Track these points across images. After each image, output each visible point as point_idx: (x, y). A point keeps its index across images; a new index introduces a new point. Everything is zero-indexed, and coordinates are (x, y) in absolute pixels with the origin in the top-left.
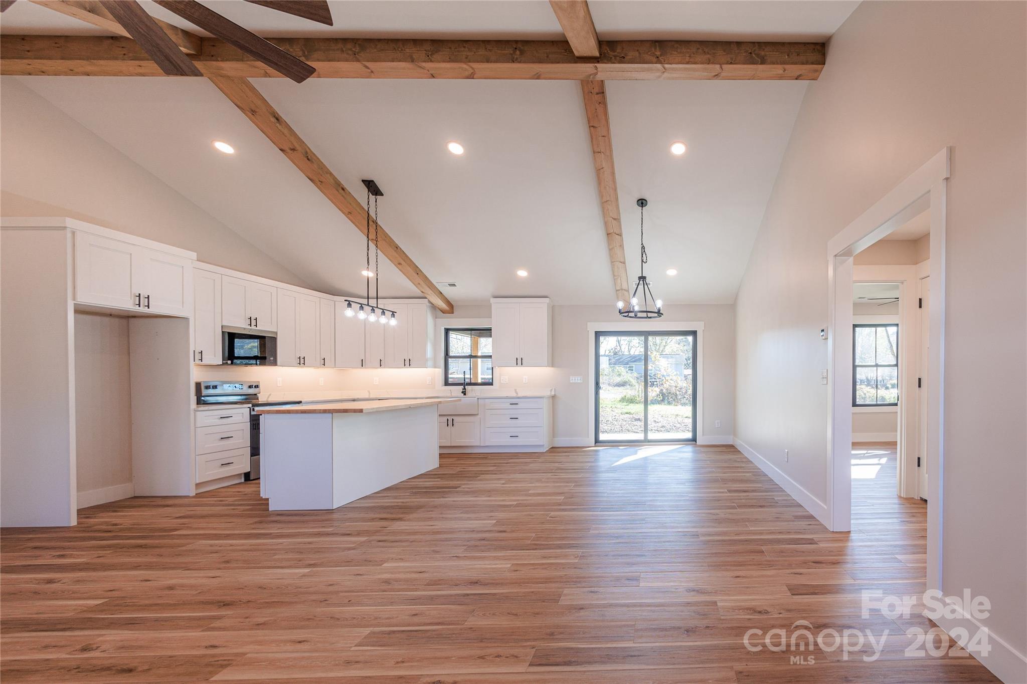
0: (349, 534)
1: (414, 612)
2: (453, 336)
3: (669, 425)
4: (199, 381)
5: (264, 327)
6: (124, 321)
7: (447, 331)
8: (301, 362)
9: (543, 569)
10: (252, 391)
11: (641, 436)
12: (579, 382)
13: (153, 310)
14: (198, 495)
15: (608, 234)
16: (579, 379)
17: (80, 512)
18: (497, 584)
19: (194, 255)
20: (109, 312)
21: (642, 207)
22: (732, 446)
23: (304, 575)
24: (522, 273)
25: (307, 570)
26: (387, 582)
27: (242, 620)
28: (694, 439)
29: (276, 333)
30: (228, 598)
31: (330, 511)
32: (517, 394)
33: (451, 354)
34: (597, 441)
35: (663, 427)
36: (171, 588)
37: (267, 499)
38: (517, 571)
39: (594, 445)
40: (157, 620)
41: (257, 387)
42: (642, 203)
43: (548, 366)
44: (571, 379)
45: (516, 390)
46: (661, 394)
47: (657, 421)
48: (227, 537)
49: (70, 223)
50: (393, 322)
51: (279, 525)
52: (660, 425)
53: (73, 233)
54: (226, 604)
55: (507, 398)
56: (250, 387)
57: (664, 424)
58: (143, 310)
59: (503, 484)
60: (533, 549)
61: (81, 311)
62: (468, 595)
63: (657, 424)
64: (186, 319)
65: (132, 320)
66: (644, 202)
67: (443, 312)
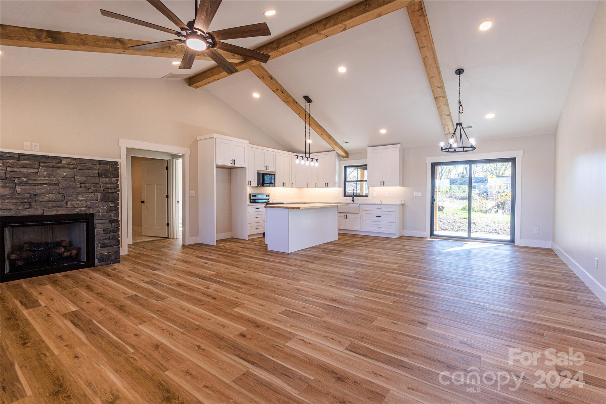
0: (291, 265)
1: (304, 306)
2: (349, 170)
3: (500, 229)
4: (250, 193)
5: (271, 170)
6: (229, 170)
7: (345, 167)
8: (284, 185)
9: (370, 303)
10: (267, 198)
11: (465, 235)
12: (420, 196)
13: (236, 165)
14: (249, 240)
15: (435, 98)
16: (420, 194)
17: (217, 241)
18: (344, 304)
19: (247, 142)
20: (225, 167)
21: (460, 74)
22: (551, 250)
23: (271, 279)
24: (383, 131)
25: (272, 277)
26: (298, 290)
27: (247, 291)
28: (512, 241)
29: (275, 172)
30: (246, 281)
31: (288, 254)
32: (381, 202)
33: (347, 180)
34: (432, 235)
35: (494, 230)
36: (232, 273)
37: (267, 245)
38: (356, 300)
39: (429, 237)
40: (226, 284)
41: (269, 196)
42: (459, 72)
43: (400, 186)
44: (415, 194)
45: (381, 200)
46: (496, 206)
47: (489, 225)
48: (252, 258)
49: (215, 135)
50: (317, 164)
51: (269, 256)
52: (492, 228)
53: (216, 139)
54: (245, 284)
55: (375, 204)
56: (266, 196)
57: (496, 229)
58: (233, 165)
59: (366, 253)
60: (369, 291)
61: (218, 167)
62: (329, 305)
63: (489, 228)
64: (245, 168)
65: (231, 169)
66: (461, 71)
67: (344, 157)
